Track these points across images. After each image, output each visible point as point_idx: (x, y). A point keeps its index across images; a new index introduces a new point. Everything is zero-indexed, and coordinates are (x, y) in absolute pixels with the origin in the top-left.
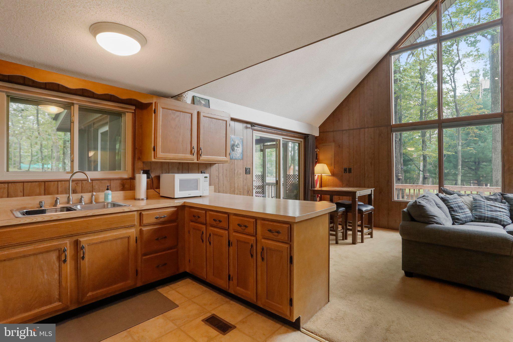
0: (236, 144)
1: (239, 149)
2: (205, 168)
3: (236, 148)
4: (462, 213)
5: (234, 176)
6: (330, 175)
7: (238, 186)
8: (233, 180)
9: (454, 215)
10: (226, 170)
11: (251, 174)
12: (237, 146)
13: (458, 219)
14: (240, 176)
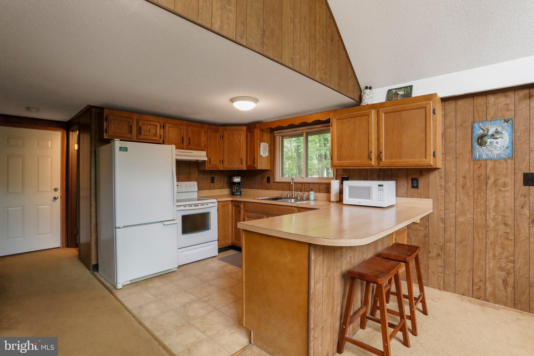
2: (419, 174)
5: (484, 187)
7: (497, 206)
8: (482, 194)
10: (465, 177)
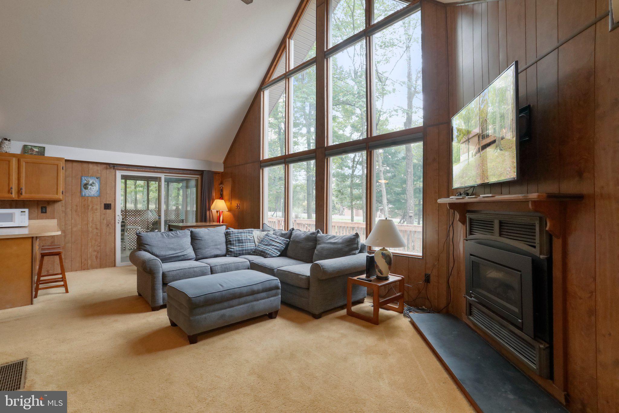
0: (90, 183)
1: (94, 187)
2: (46, 204)
3: (89, 187)
4: (239, 246)
5: (87, 211)
6: (228, 210)
7: (93, 220)
8: (86, 214)
9: (229, 248)
10: (76, 206)
11: (113, 209)
12: (91, 184)
13: (231, 252)
14: (95, 211)
